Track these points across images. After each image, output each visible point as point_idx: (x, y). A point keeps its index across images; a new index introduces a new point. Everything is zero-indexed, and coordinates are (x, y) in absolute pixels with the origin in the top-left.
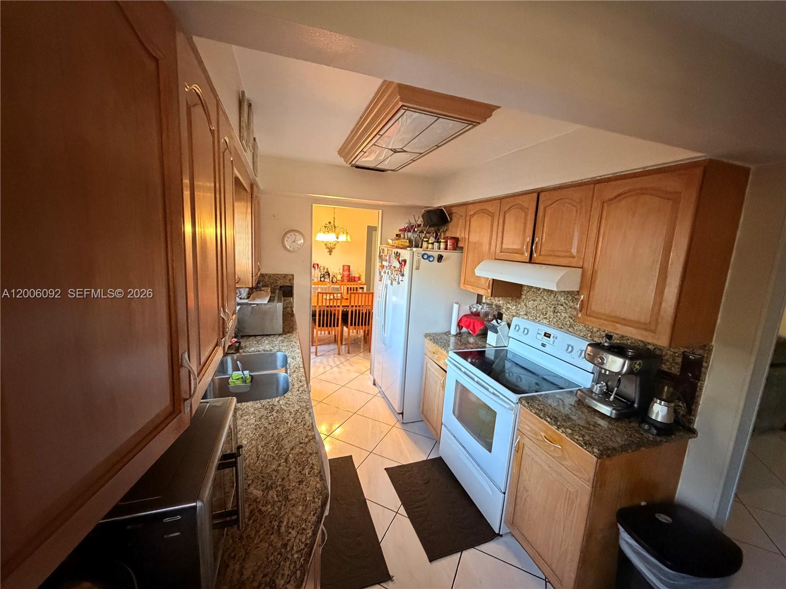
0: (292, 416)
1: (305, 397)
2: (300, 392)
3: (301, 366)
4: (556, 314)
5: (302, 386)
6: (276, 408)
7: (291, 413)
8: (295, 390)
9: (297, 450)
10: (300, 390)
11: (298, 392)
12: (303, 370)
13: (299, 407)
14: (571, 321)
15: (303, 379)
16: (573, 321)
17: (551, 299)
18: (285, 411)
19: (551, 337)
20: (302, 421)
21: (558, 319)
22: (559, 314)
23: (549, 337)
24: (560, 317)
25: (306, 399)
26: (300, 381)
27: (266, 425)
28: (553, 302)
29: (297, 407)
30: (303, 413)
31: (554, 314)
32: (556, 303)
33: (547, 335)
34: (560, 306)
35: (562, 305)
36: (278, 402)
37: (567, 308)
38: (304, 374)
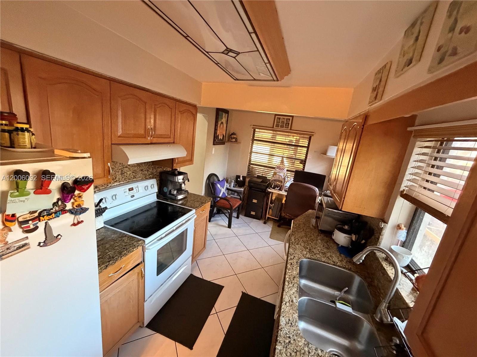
0: (300, 243)
1: (291, 250)
2: (294, 255)
3: (286, 283)
4: (123, 175)
5: (291, 259)
6: (308, 250)
7: (300, 244)
8: (296, 258)
9: (300, 231)
10: (293, 257)
11: (295, 255)
12: (287, 276)
13: (296, 246)
14: (134, 174)
15: (289, 266)
16: (135, 173)
17: (118, 166)
18: (303, 247)
19: (134, 188)
20: (296, 239)
21: (125, 177)
22: (126, 174)
23: (133, 190)
24: (127, 175)
25: (291, 249)
26: (291, 264)
27: (312, 244)
28: (120, 168)
29: (297, 246)
30: (295, 242)
31: (122, 175)
32: (122, 167)
33: (130, 189)
34: (125, 168)
35: (126, 167)
36: (307, 254)
37: (130, 167)
38: (287, 270)
